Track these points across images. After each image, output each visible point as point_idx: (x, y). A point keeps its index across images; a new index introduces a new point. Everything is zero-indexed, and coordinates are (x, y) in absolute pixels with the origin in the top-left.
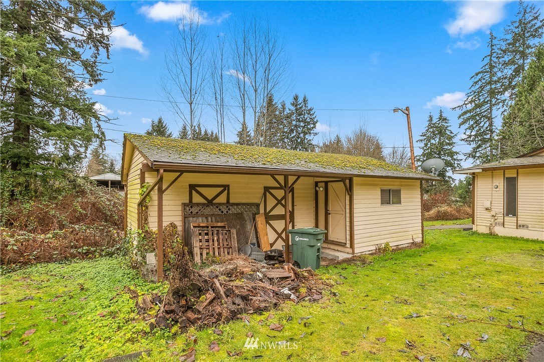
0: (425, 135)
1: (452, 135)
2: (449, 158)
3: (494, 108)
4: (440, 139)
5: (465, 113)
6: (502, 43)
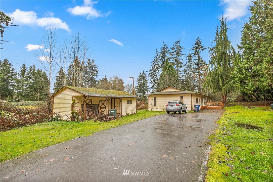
0: (138, 79)
1: (147, 80)
2: (146, 88)
3: (158, 73)
4: (143, 81)
5: (150, 73)
6: (159, 53)
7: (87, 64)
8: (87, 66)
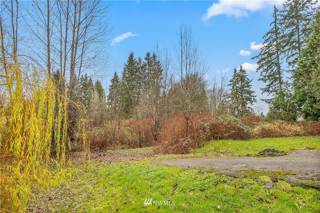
3: (280, 57)
5: (261, 60)
7: (146, 61)
8: (145, 65)
